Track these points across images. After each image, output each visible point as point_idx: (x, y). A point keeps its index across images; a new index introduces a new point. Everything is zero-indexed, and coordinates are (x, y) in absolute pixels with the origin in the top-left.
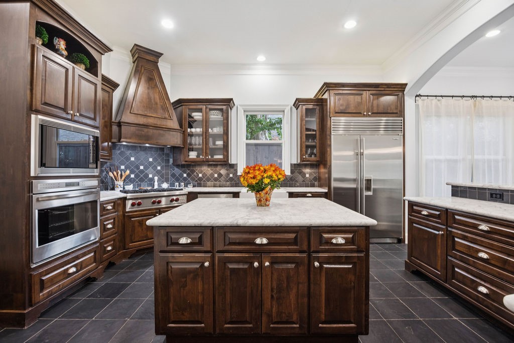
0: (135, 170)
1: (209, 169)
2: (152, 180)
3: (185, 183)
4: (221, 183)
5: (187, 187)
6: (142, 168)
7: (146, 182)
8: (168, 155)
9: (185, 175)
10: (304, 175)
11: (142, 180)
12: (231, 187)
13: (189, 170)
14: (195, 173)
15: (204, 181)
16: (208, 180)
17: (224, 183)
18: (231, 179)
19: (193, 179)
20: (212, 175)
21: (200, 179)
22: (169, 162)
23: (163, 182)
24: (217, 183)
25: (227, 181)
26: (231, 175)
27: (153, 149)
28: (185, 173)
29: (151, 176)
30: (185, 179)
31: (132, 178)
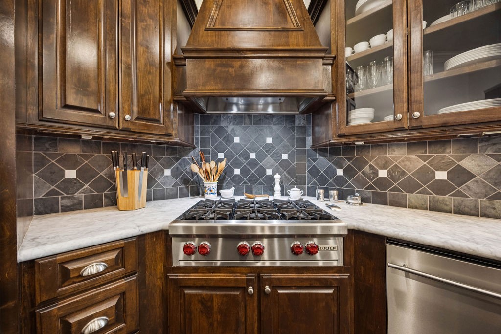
0: (242, 160)
2: (271, 179)
3: (339, 191)
4: (467, 202)
5: (345, 199)
6: (253, 156)
7: (261, 183)
8: (303, 130)
9: (340, 172)
11: (253, 180)
13: (349, 159)
14: (367, 169)
15: (395, 189)
16: (411, 187)
17: (483, 202)
19: (361, 183)
20: (424, 173)
21: (383, 183)
22: (304, 145)
23: (292, 185)
24: (448, 199)
27: (274, 120)
28: (340, 167)
29: (269, 172)
30: (339, 181)
31: (236, 175)
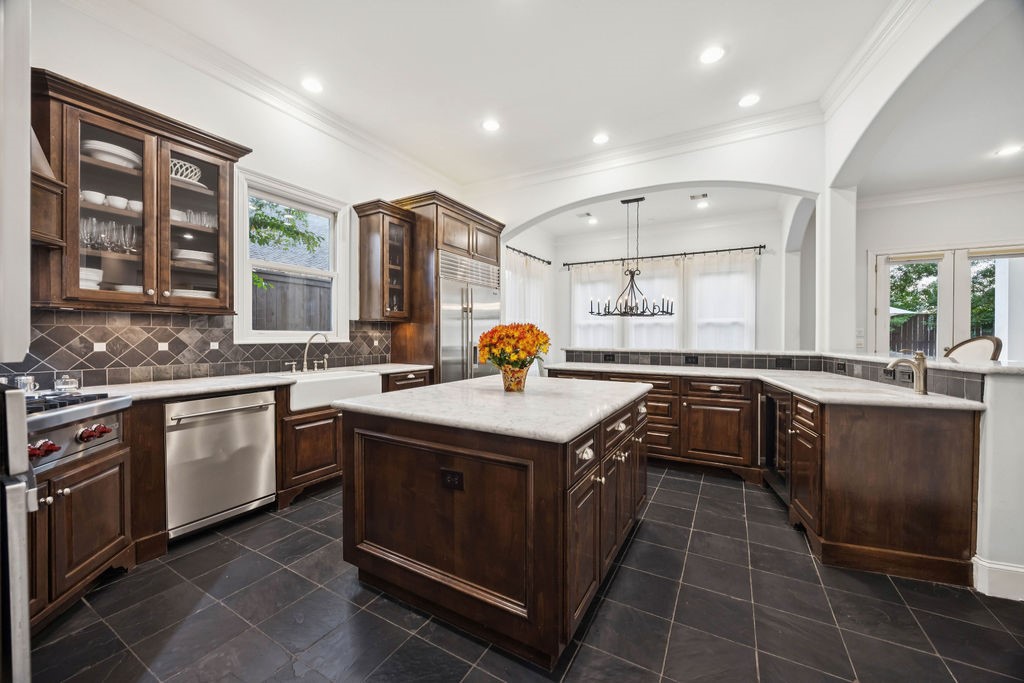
1: (137, 328)
4: (183, 368)
10: (370, 342)
12: (214, 375)
14: (75, 342)
15: (117, 364)
16: (134, 359)
17: (193, 366)
18: (214, 356)
19: (66, 362)
20: (149, 346)
21: (100, 359)
24: (169, 368)
25: (202, 361)
26: (214, 346)
